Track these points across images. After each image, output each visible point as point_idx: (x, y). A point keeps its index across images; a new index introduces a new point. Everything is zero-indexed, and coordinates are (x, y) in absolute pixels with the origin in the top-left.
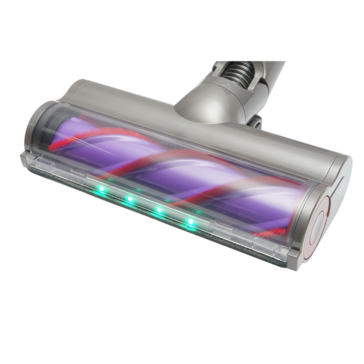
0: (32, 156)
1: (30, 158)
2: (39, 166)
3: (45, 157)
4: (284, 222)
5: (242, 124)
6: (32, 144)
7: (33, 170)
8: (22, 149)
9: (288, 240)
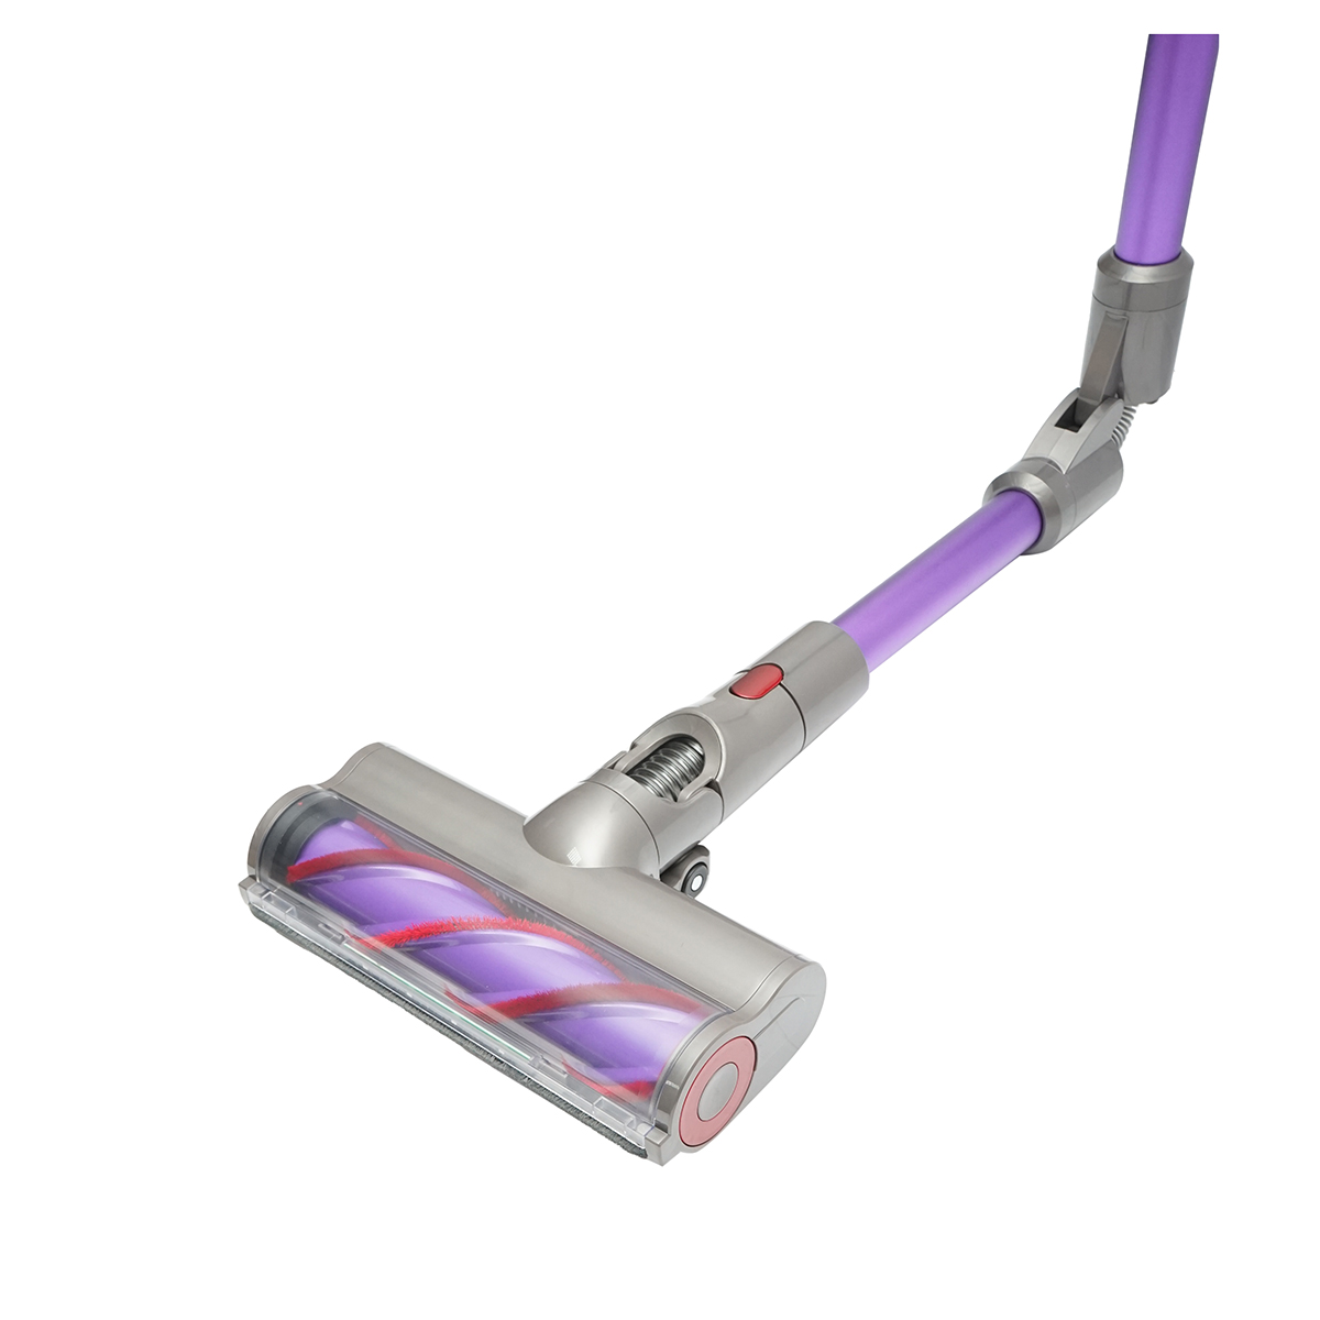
0: (259, 887)
1: (254, 892)
2: (269, 908)
3: (280, 892)
4: (651, 1073)
5: (648, 874)
6: (260, 866)
7: (258, 914)
8: (243, 871)
9: (651, 1108)
